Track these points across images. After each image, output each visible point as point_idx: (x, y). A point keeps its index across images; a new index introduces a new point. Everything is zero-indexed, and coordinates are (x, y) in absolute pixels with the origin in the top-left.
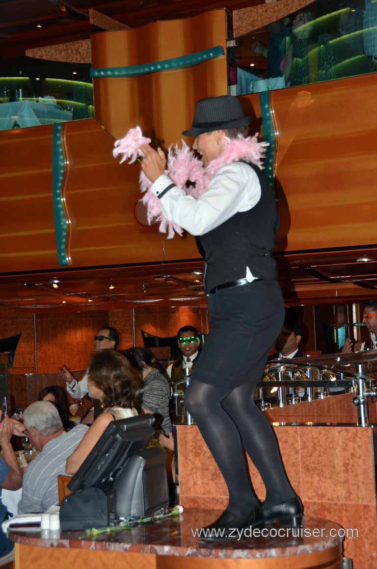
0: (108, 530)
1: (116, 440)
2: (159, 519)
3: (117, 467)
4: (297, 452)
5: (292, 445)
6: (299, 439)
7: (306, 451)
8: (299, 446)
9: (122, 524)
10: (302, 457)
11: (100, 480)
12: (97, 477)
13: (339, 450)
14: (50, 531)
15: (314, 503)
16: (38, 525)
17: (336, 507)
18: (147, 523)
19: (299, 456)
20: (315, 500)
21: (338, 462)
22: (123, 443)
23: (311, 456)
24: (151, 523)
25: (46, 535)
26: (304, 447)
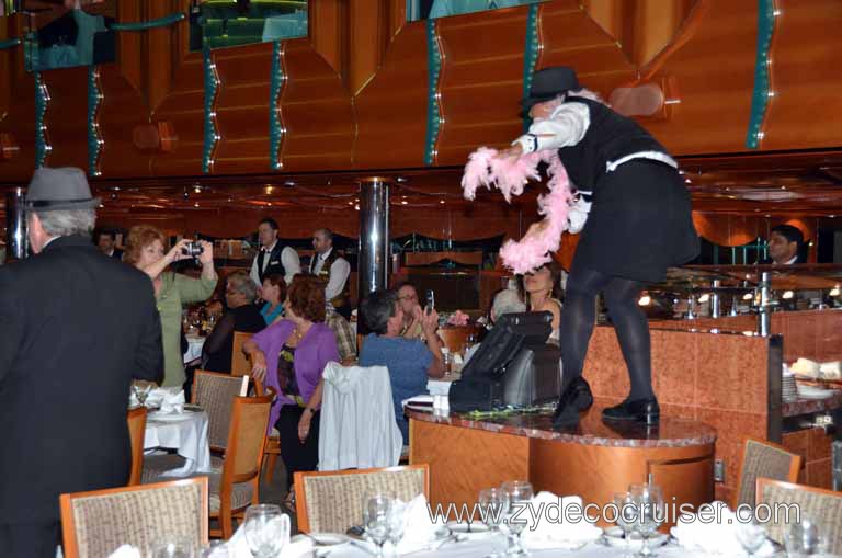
0: (491, 413)
1: (506, 332)
2: (546, 411)
3: (510, 358)
4: (693, 358)
5: (689, 350)
6: (696, 345)
7: (702, 357)
8: (696, 352)
9: (506, 411)
10: (699, 363)
11: (492, 369)
12: (490, 365)
13: (734, 359)
14: (441, 410)
15: (707, 410)
16: (431, 404)
17: (728, 415)
18: (533, 412)
19: (696, 363)
20: (707, 407)
21: (734, 371)
22: (514, 336)
23: (707, 362)
24: (537, 412)
25: (437, 413)
26: (701, 353)
